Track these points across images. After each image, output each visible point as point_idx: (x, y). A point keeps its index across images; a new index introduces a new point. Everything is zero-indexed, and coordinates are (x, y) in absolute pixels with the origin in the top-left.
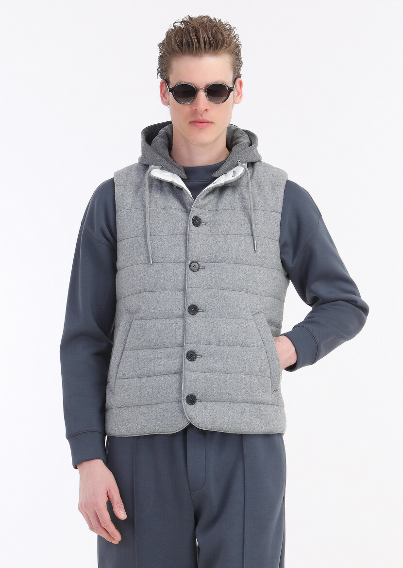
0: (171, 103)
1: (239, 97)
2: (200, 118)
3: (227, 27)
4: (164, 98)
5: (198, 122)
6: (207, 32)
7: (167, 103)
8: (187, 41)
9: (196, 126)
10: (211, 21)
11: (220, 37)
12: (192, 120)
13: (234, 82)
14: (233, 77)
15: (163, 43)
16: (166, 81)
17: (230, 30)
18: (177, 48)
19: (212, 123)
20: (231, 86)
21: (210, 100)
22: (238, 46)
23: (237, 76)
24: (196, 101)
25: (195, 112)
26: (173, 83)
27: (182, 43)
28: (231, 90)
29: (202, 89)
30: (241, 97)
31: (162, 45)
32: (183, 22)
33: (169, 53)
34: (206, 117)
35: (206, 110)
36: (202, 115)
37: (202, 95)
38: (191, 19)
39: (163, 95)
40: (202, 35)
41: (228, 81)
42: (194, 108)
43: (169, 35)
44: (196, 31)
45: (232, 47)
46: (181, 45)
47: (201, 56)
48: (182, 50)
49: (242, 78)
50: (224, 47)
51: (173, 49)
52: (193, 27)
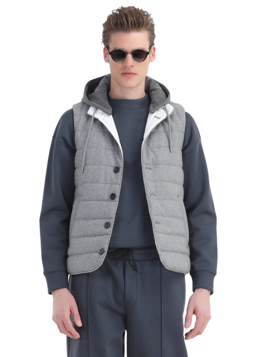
0: (110, 61)
1: (153, 57)
2: (128, 71)
3: (146, 14)
4: (106, 58)
5: (127, 74)
6: (133, 17)
7: (107, 61)
8: (120, 22)
9: (125, 76)
10: (136, 9)
11: (141, 19)
12: (123, 72)
13: (150, 48)
14: (150, 45)
15: (105, 24)
16: (107, 47)
17: (148, 15)
18: (114, 27)
19: (135, 74)
20: (148, 51)
21: (134, 59)
22: (153, 26)
23: (152, 44)
24: (126, 60)
25: (125, 67)
26: (112, 48)
27: (117, 23)
28: (148, 53)
29: (129, 53)
30: (154, 58)
31: (105, 25)
32: (118, 10)
33: (109, 30)
34: (132, 70)
35: (132, 66)
36: (129, 69)
37: (130, 56)
38: (123, 8)
39: (105, 56)
40: (130, 19)
41: (146, 47)
42: (124, 65)
43: (110, 18)
44: (126, 16)
45: (149, 26)
46: (116, 25)
47: (129, 32)
48: (117, 28)
49: (155, 46)
50: (144, 26)
51: (112, 28)
52: (124, 14)
